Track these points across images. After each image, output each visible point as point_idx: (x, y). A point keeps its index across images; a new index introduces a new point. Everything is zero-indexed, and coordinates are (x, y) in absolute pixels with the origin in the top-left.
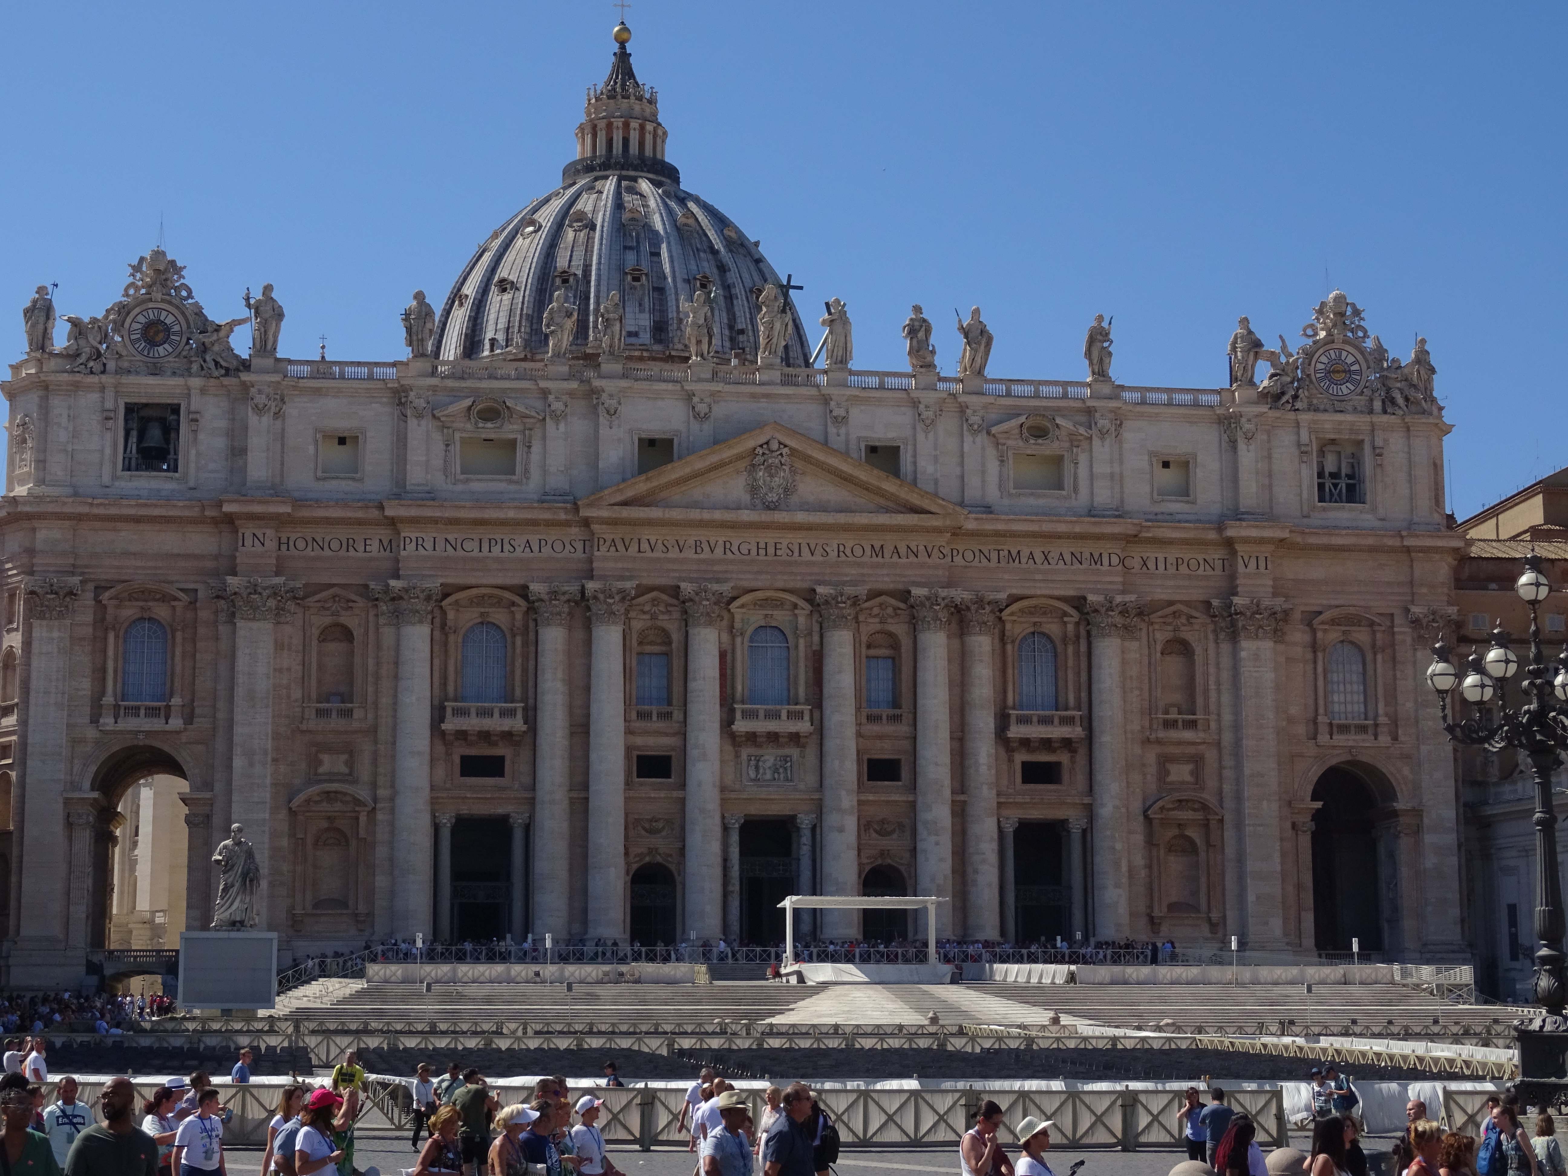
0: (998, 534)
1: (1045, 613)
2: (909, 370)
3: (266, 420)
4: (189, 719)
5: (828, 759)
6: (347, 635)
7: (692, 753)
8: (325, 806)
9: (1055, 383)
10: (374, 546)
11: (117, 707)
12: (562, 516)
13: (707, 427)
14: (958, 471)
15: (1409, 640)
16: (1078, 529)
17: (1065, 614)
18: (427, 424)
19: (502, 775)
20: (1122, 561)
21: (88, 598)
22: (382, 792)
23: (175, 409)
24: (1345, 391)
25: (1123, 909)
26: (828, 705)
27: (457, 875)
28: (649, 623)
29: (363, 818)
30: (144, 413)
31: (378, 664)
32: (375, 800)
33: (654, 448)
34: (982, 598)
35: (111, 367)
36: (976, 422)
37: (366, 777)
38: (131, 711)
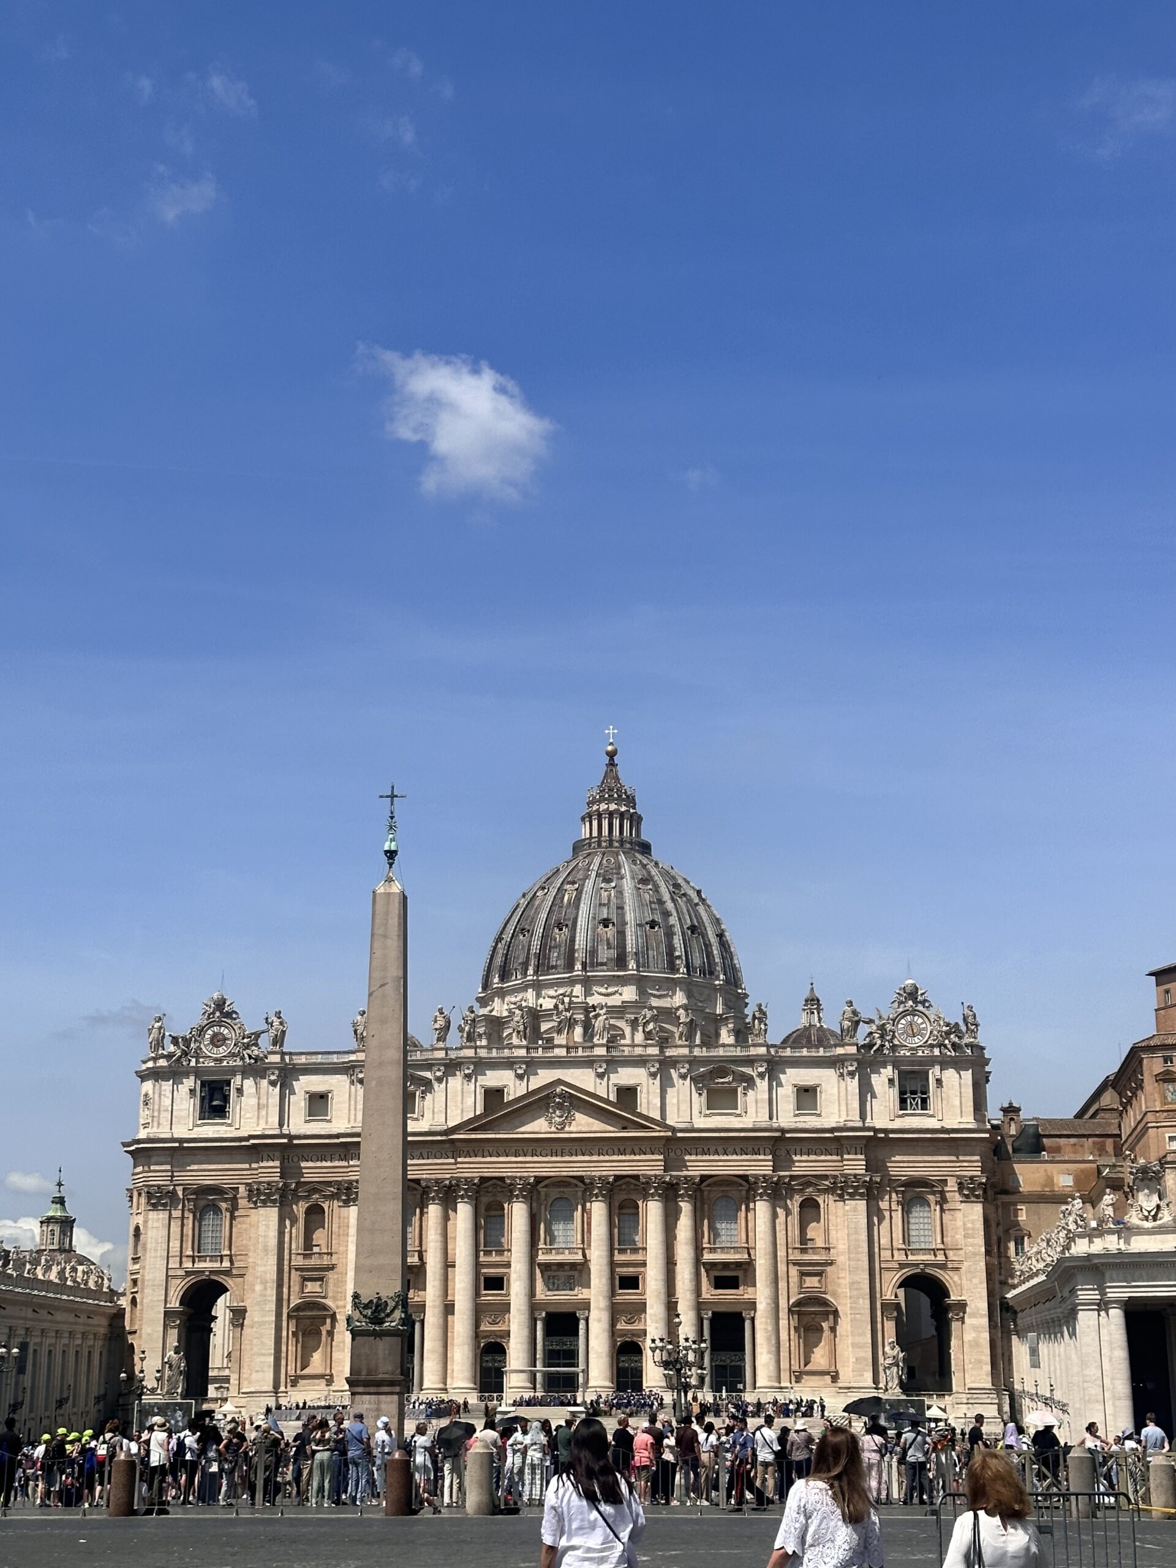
0: (696, 1139)
1: (728, 1185)
3: (277, 1089)
4: (232, 1262)
5: (592, 1279)
6: (320, 1210)
7: (513, 1277)
8: (308, 1312)
10: (336, 1158)
11: (193, 1257)
12: (439, 1138)
13: (524, 1083)
14: (674, 1100)
15: (957, 1194)
16: (742, 1134)
17: (741, 1185)
20: (774, 1152)
21: (180, 1195)
22: (340, 1303)
23: (229, 1084)
24: (917, 1041)
25: (772, 1367)
26: (593, 1244)
28: (491, 1199)
29: (328, 1321)
30: (213, 1086)
31: (339, 1227)
32: (338, 1307)
33: (493, 1096)
34: (686, 1177)
35: (193, 1063)
36: (683, 1071)
37: (330, 1294)
38: (202, 1259)
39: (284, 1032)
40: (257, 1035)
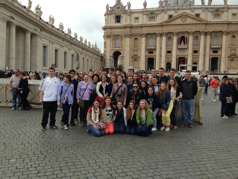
0: (211, 24)
1: (217, 33)
2: (201, 5)
3: (129, 16)
4: (121, 48)
5: (189, 50)
6: (137, 39)
7: (173, 50)
8: (135, 57)
9: (220, 5)
10: (140, 29)
12: (160, 25)
13: (177, 13)
14: (207, 17)
16: (222, 23)
17: (220, 33)
18: (146, 15)
19: (153, 53)
20: (227, 26)
21: (112, 36)
22: (140, 55)
23: (120, 16)
25: (224, 67)
26: (189, 44)
27: (148, 64)
28: (169, 36)
29: (138, 58)
30: (118, 17)
31: (140, 42)
33: (170, 16)
34: (209, 31)
35: (114, 12)
36: (209, 10)
37: (139, 54)
38: (116, 47)
39: (130, 6)
40: (126, 6)
